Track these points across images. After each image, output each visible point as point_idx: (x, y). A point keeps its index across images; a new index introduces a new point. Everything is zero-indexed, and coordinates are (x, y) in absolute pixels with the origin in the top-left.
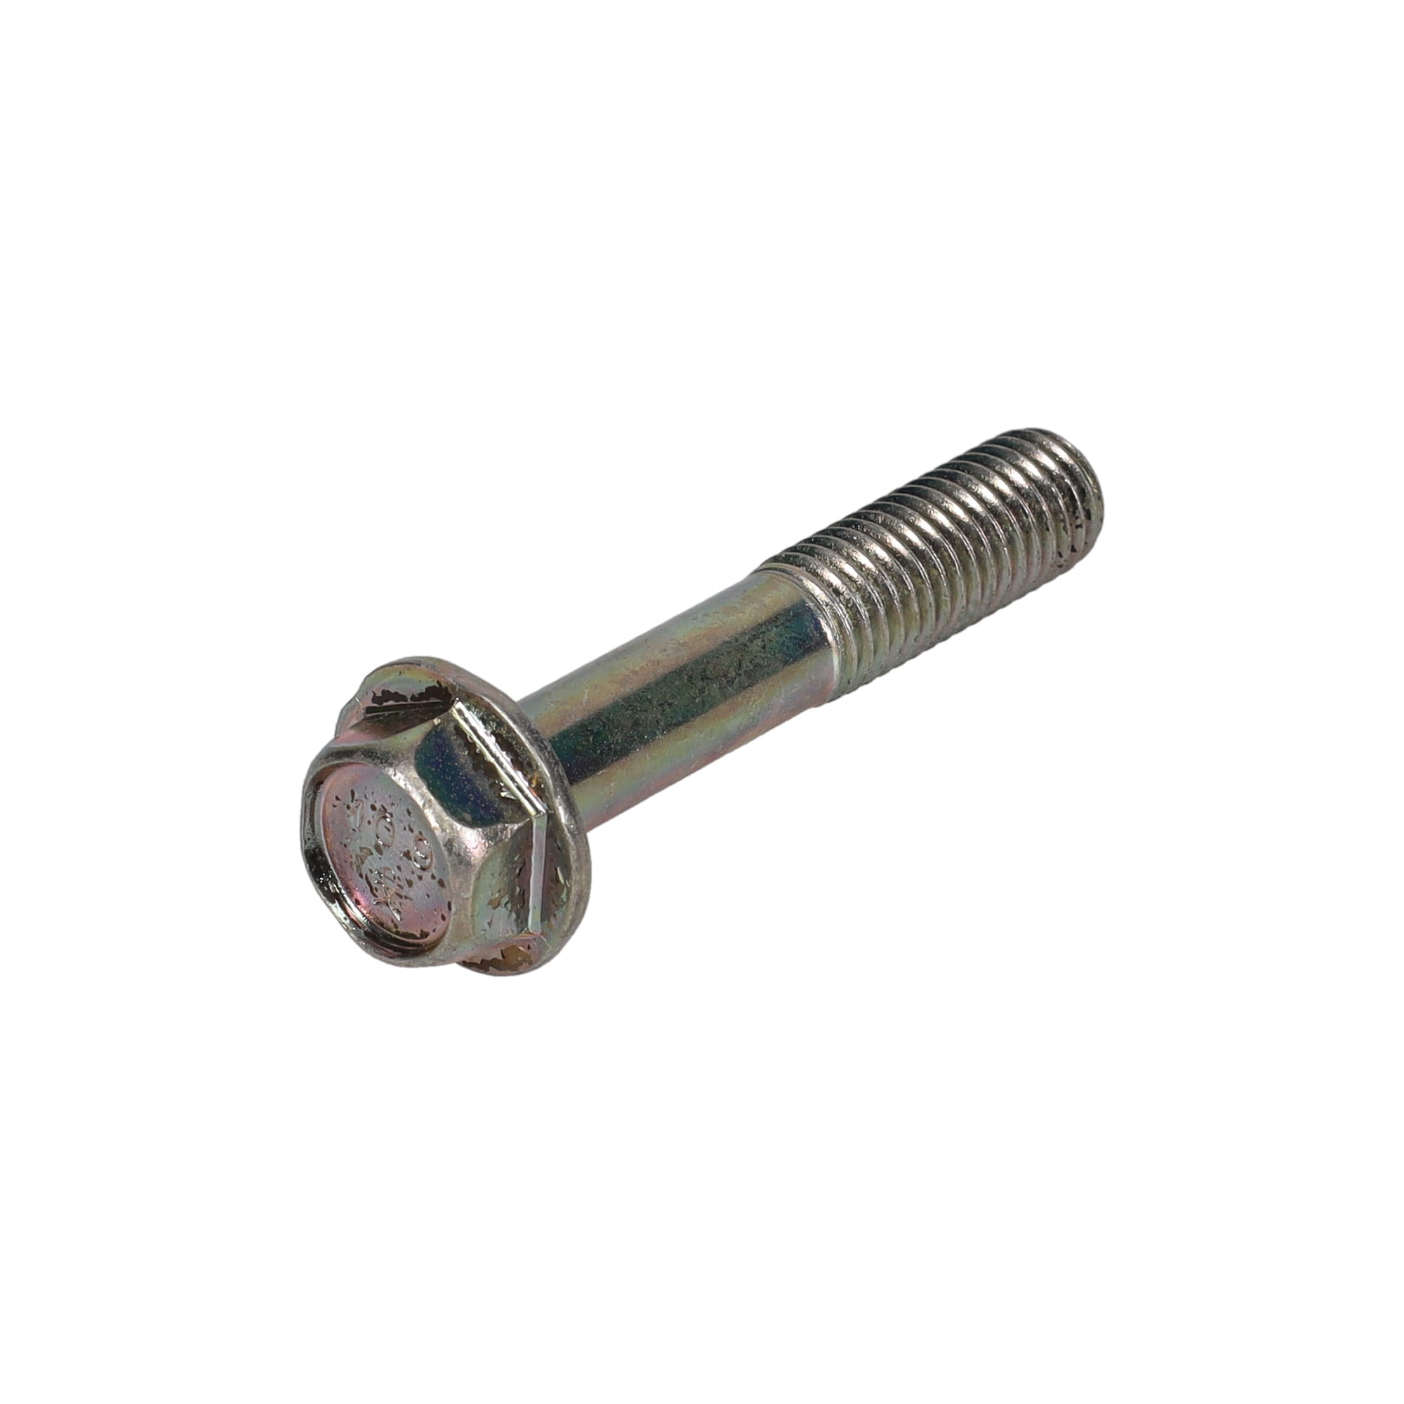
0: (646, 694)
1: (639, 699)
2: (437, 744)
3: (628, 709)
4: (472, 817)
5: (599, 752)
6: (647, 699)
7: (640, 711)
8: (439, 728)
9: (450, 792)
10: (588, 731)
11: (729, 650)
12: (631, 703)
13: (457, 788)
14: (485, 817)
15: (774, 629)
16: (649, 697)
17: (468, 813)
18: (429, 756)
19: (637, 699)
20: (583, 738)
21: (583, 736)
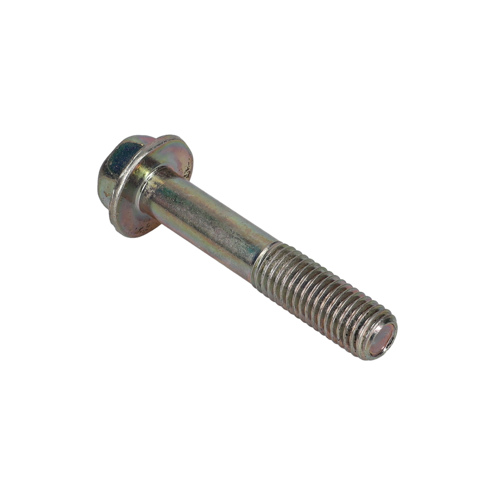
0: (198, 211)
1: (195, 210)
2: (134, 148)
3: (189, 208)
4: (111, 165)
5: (171, 205)
6: (196, 212)
7: (191, 212)
8: (140, 146)
9: (118, 156)
10: (175, 198)
11: (229, 232)
12: (192, 208)
13: (120, 158)
14: (113, 168)
15: (244, 244)
16: (197, 213)
17: (112, 163)
18: (128, 146)
19: (195, 209)
20: (172, 198)
21: (172, 197)
